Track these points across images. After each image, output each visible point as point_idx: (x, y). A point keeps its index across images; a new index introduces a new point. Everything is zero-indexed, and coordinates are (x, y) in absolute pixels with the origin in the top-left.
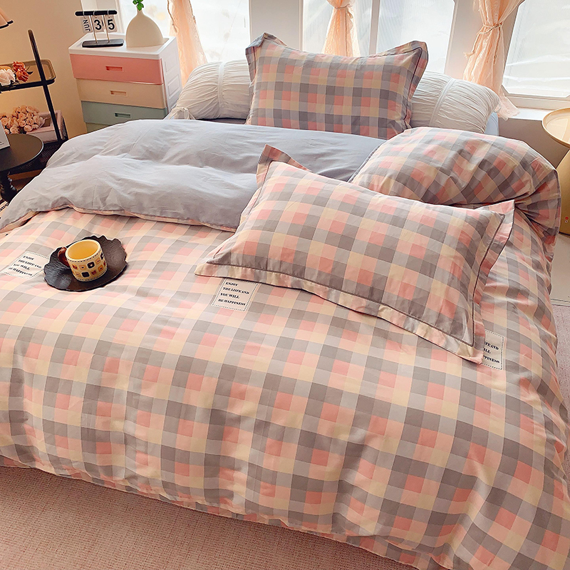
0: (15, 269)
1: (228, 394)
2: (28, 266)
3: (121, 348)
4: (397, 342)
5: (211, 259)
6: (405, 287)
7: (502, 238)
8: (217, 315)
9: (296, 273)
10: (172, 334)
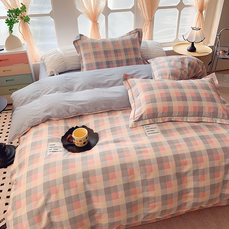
0: (52, 151)
5: (133, 121)
7: (217, 85)
8: (154, 139)
9: (169, 115)
10: (147, 151)
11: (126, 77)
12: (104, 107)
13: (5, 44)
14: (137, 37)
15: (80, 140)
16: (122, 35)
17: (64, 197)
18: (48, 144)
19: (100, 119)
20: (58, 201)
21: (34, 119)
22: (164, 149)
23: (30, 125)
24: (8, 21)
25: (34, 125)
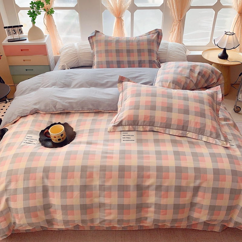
0: (26, 143)
1: (143, 177)
2: (32, 140)
3: (92, 167)
4: (198, 145)
5: (113, 125)
6: (196, 123)
7: (219, 100)
8: (126, 146)
9: (151, 125)
10: (111, 158)
11: (122, 80)
12: (91, 107)
13: (27, 35)
14: (155, 38)
15: (55, 136)
17: (22, 187)
18: (26, 135)
19: (84, 118)
20: (16, 189)
21: (24, 110)
22: (130, 158)
23: (19, 115)
24: (31, 13)
25: (23, 116)
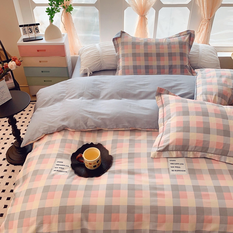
0: (57, 171)
2: (63, 167)
3: (141, 208)
8: (177, 180)
9: (203, 151)
10: (163, 196)
11: (160, 92)
12: (127, 124)
13: (44, 34)
14: (187, 40)
15: (90, 163)
16: (170, 36)
17: (57, 230)
18: (56, 160)
19: (120, 138)
20: (50, 232)
21: (49, 127)
22: (186, 197)
23: (44, 132)
24: (49, 10)
25: (48, 133)
